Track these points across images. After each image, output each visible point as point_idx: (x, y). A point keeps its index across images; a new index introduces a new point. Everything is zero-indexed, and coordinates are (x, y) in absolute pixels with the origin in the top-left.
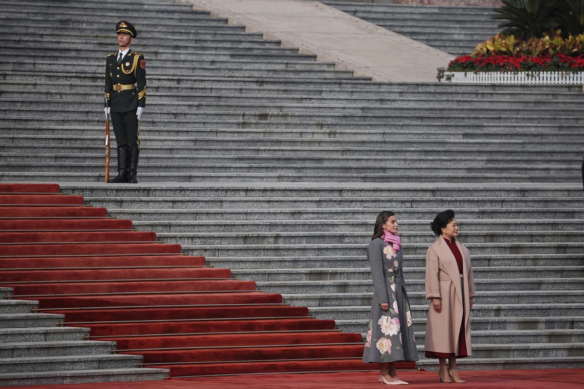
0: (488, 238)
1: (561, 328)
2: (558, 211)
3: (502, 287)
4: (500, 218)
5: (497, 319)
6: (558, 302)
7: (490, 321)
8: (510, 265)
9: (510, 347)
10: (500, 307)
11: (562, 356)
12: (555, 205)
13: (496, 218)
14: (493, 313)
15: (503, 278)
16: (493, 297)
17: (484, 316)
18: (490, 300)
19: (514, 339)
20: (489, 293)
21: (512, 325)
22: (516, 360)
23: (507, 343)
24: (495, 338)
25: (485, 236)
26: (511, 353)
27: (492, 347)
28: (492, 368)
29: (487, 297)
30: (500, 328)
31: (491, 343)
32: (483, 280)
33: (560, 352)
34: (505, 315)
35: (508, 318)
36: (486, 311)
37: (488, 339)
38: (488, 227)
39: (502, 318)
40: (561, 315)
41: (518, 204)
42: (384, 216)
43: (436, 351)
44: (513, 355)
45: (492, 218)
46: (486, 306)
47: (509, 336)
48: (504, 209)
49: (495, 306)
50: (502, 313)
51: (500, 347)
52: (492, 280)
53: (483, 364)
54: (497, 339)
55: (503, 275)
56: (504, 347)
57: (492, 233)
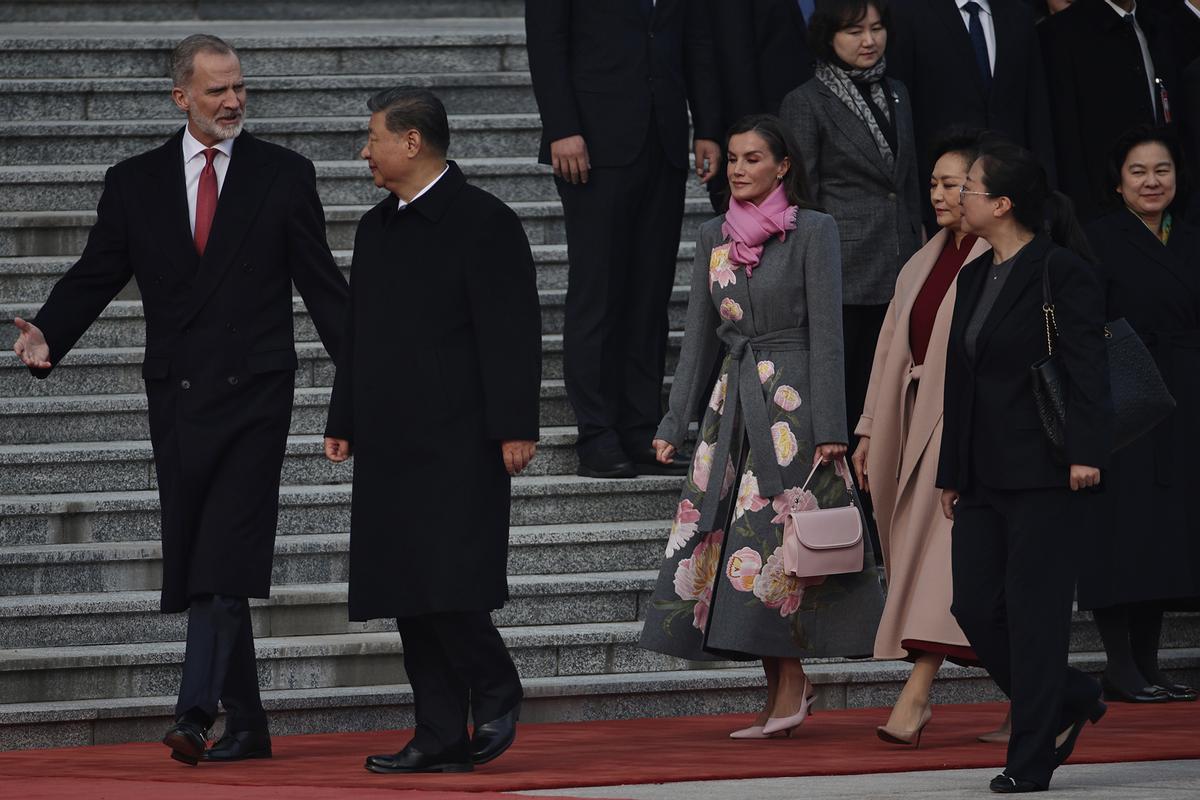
0: (31, 240)
1: (310, 579)
2: (299, 128)
3: (89, 426)
4: (75, 159)
5: (66, 550)
6: (301, 482)
7: (41, 560)
8: (116, 344)
9: (118, 658)
10: (78, 505)
11: (314, 685)
12: (289, 106)
13: (64, 159)
14: (51, 530)
15: (91, 392)
16: (54, 466)
17: (16, 541)
18: (41, 478)
19: (132, 624)
20: (35, 451)
21: (123, 574)
22: (138, 709)
23: (107, 641)
24: (60, 625)
25: (21, 231)
26: (122, 681)
27: (46, 661)
28: (45, 739)
29: (29, 466)
30: (79, 587)
31: (42, 644)
32: (14, 401)
33: (307, 671)
34: (99, 537)
35: (108, 549)
36: (25, 523)
37: (32, 630)
38: (32, 197)
39: (88, 548)
40: (309, 530)
41: (148, 103)
44: (130, 687)
45: (46, 159)
46: (26, 502)
47: (113, 615)
48: (92, 125)
49: (59, 502)
50: (88, 528)
51: (79, 660)
52: (48, 400)
53: (13, 726)
54: (68, 630)
55: (91, 382)
56: (94, 659)
57: (47, 220)
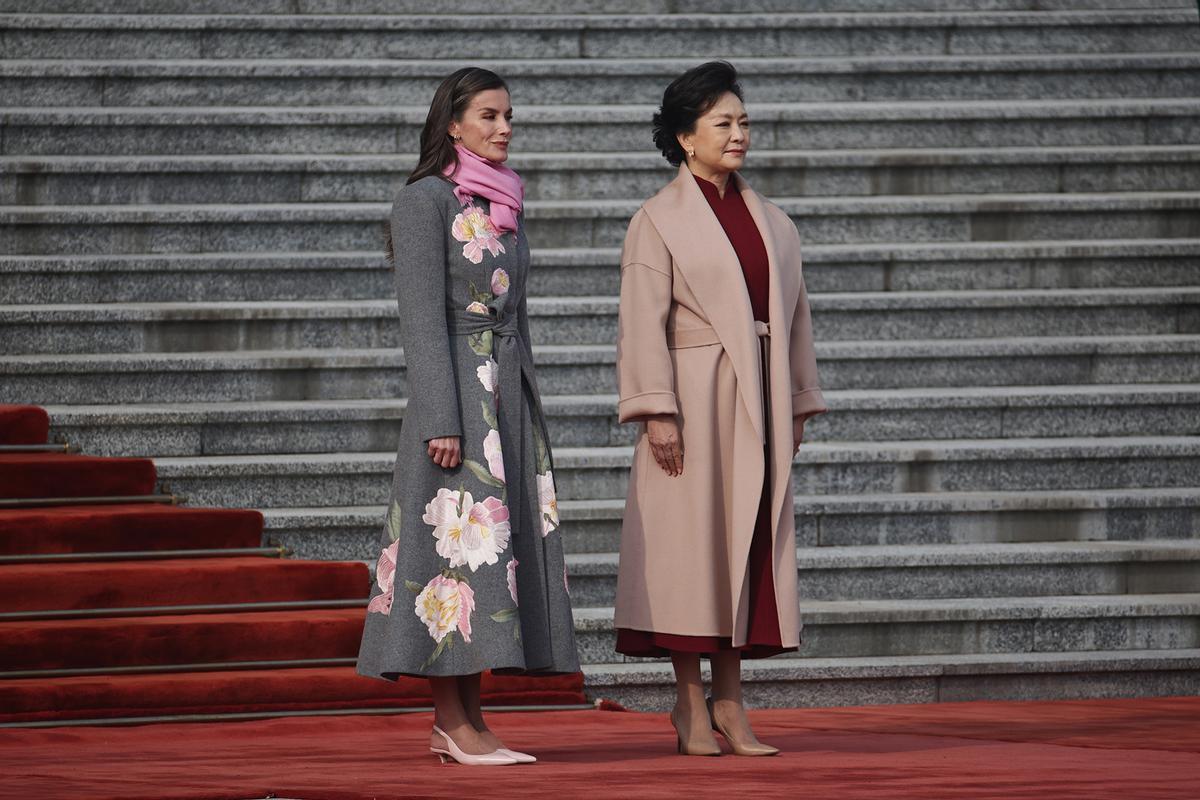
0: (886, 180)
1: (1170, 534)
2: (1172, 64)
3: (940, 372)
4: (935, 96)
5: (914, 500)
6: (1162, 433)
7: (887, 509)
8: (970, 286)
9: (965, 612)
10: (927, 453)
11: (1172, 645)
12: (1162, 41)
13: (923, 96)
14: (899, 478)
15: (944, 336)
16: (902, 412)
17: (862, 489)
18: (889, 424)
19: (981, 578)
20: (883, 397)
21: (973, 527)
22: (985, 666)
23: (954, 594)
24: (906, 578)
25: (875, 170)
26: (969, 638)
27: (891, 614)
28: (888, 695)
29: (878, 412)
30: (927, 538)
31: (886, 596)
32: (864, 344)
33: (1164, 632)
34: (948, 486)
35: (958, 499)
36: (872, 470)
37: (877, 583)
38: (888, 136)
39: (936, 497)
40: (1171, 483)
41: (1013, 39)
42: (454, 94)
43: (658, 628)
44: (978, 643)
45: (905, 96)
46: (871, 449)
47: (960, 568)
48: (954, 60)
49: (907, 450)
50: (937, 478)
51: (925, 613)
52: (898, 345)
53: (854, 680)
54: (914, 583)
55: (943, 326)
56: (940, 613)
57: (903, 158)
